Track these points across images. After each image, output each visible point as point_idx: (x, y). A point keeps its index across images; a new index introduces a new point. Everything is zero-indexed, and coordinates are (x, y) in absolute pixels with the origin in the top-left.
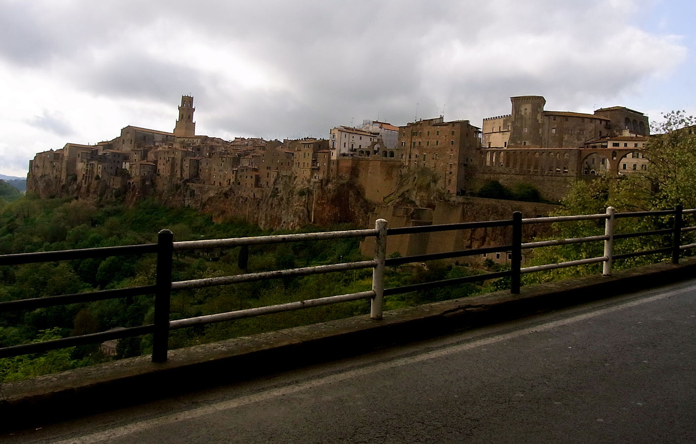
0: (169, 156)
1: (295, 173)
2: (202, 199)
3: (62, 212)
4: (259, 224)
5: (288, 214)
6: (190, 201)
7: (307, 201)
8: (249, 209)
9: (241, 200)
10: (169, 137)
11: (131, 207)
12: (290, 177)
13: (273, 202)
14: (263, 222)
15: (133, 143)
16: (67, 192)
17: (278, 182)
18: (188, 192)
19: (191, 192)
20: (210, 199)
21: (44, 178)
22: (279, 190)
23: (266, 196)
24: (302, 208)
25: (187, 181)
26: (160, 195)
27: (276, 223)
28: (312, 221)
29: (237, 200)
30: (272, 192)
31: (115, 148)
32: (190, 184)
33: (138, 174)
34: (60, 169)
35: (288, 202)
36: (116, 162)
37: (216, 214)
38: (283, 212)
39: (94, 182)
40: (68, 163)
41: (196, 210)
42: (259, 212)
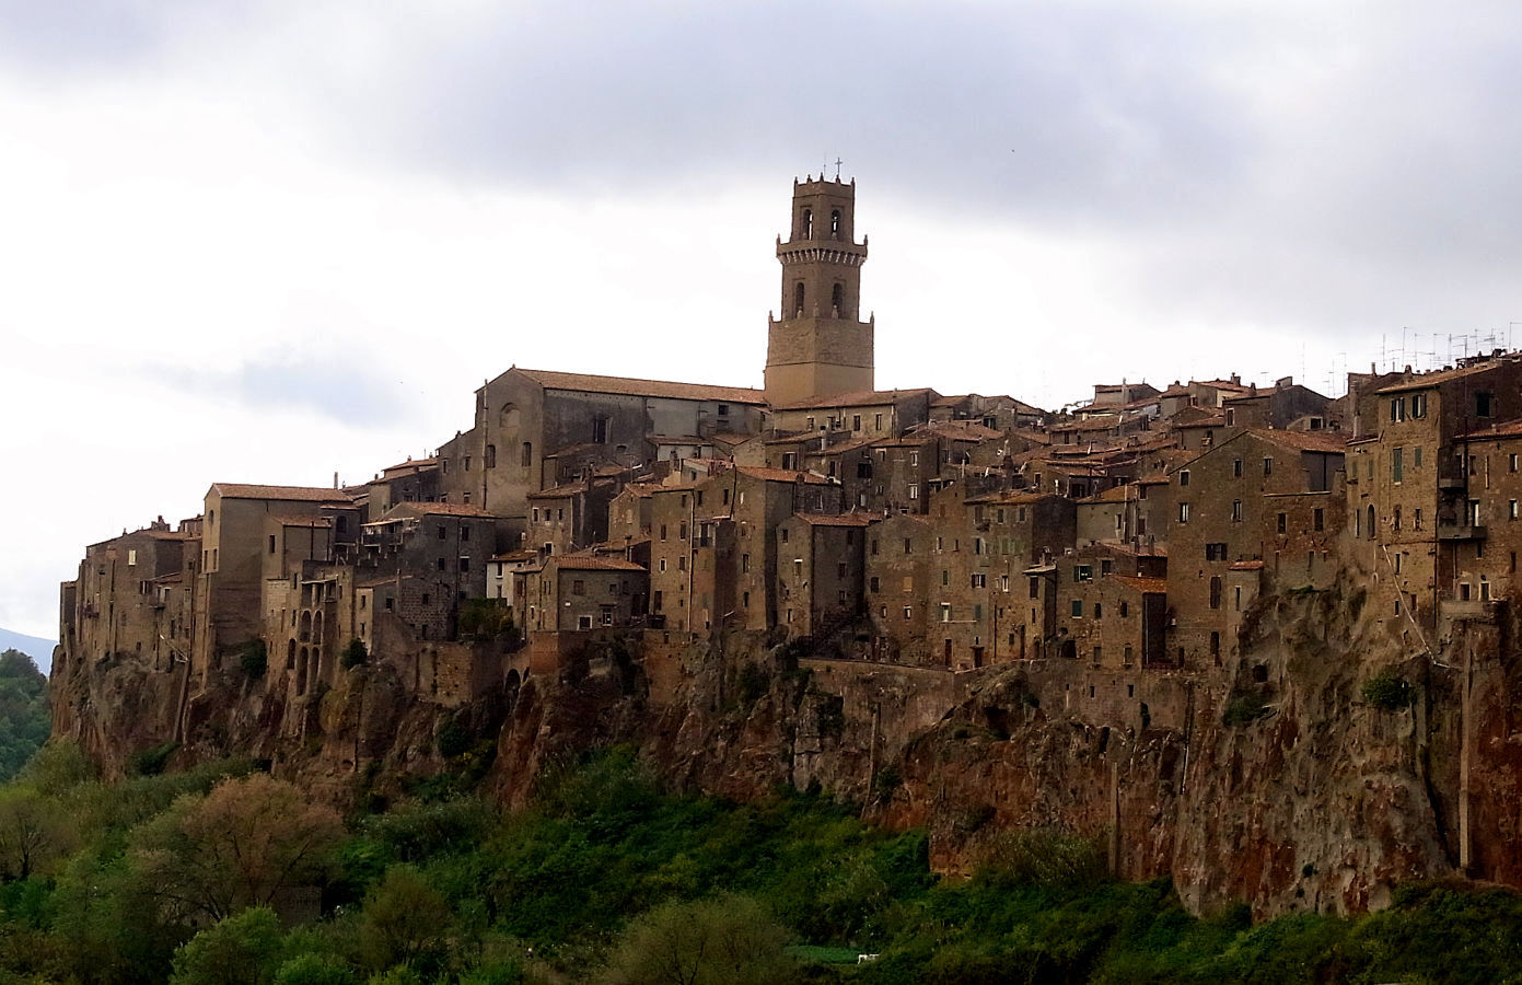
0: (708, 516)
1: (1353, 570)
2: (880, 745)
3: (160, 846)
4: (1177, 885)
5: (1326, 822)
6: (818, 761)
7: (1422, 741)
8: (1117, 798)
9: (1076, 740)
10: (734, 411)
11: (517, 804)
12: (1329, 599)
13: (1246, 754)
14: (1199, 871)
15: (536, 459)
16: (220, 739)
17: (1266, 630)
18: (808, 712)
19: (821, 710)
20: (921, 745)
21: (114, 673)
22: (1274, 677)
23: (1208, 714)
24: (1399, 781)
25: (805, 647)
26: (668, 735)
27: (1265, 877)
28: (1464, 859)
29: (1052, 749)
30: (1238, 691)
31: (452, 495)
32: (819, 665)
33: (550, 624)
34: (187, 624)
35: (1325, 747)
36: (449, 569)
37: (943, 829)
38: (1300, 810)
39: (342, 680)
40: (221, 586)
41: (852, 809)
42: (1176, 812)
